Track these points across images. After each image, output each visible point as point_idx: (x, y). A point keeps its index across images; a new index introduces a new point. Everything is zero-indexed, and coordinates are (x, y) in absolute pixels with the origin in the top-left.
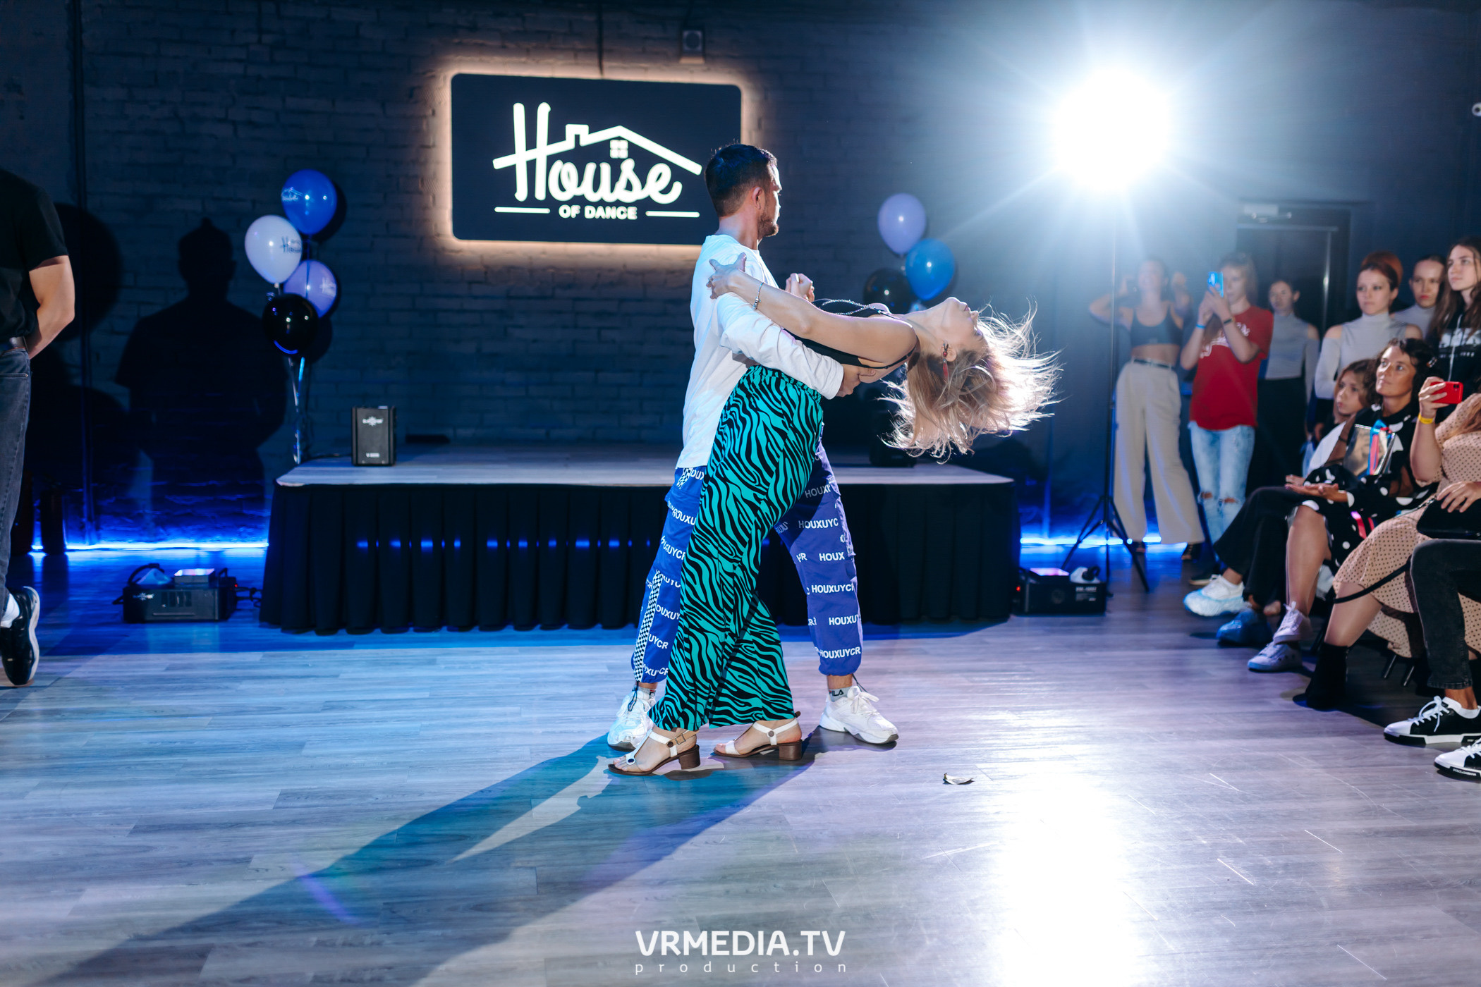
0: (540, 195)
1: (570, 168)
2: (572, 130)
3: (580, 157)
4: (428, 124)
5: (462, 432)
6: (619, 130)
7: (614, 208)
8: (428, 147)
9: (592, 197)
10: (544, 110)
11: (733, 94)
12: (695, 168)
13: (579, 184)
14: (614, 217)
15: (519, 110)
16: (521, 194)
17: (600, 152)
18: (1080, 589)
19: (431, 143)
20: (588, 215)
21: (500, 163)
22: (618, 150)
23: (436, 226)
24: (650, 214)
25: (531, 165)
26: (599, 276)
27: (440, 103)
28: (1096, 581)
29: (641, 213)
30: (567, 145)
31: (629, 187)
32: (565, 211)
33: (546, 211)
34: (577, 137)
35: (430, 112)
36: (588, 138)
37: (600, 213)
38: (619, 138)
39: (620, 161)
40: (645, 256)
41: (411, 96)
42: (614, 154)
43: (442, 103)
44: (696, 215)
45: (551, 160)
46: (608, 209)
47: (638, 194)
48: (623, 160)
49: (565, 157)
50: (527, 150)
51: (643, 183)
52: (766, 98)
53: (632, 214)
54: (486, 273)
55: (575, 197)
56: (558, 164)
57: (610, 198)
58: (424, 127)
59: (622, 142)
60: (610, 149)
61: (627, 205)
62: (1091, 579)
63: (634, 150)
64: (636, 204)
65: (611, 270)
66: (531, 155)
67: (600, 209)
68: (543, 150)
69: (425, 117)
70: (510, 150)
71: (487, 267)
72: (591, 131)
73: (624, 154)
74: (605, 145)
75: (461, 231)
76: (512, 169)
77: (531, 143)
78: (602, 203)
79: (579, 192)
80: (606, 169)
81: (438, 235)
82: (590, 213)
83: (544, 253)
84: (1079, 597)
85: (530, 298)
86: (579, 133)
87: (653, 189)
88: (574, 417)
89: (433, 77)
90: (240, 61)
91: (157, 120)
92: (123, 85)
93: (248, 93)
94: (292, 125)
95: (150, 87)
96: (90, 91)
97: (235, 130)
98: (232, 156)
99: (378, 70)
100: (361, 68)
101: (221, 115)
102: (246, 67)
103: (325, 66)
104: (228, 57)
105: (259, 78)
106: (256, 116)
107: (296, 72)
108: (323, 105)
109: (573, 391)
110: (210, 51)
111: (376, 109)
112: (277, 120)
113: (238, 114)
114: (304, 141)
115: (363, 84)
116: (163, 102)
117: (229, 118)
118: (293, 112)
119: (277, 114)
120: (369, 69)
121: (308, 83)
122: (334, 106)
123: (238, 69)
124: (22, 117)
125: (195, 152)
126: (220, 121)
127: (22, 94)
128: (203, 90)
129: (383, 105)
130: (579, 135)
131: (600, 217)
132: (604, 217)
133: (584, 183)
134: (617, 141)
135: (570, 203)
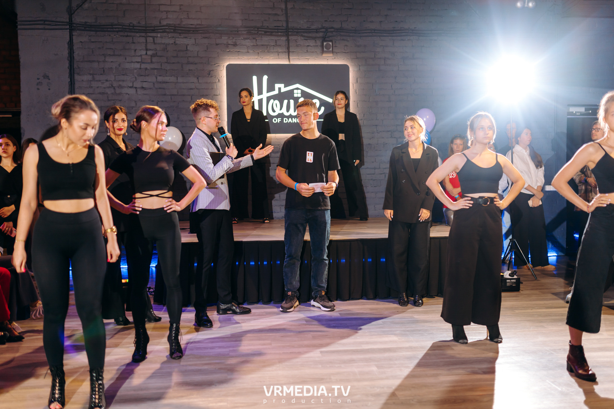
1: (277, 102)
2: (277, 86)
3: (281, 97)
4: (216, 86)
6: (297, 86)
9: (287, 114)
10: (265, 78)
11: (345, 68)
12: (330, 100)
13: (281, 109)
15: (255, 78)
17: (289, 95)
18: (509, 281)
19: (218, 94)
22: (297, 94)
25: (260, 101)
27: (222, 77)
28: (515, 277)
30: (276, 92)
32: (275, 120)
33: (267, 120)
34: (280, 89)
35: (218, 80)
36: (283, 90)
38: (297, 89)
39: (299, 98)
41: (209, 74)
42: (295, 95)
43: (223, 77)
45: (269, 99)
46: (293, 119)
49: (274, 97)
50: (258, 95)
52: (360, 70)
55: (279, 113)
56: (272, 101)
57: (294, 114)
60: (294, 93)
62: (513, 276)
63: (304, 93)
66: (260, 97)
67: (290, 119)
68: (265, 95)
69: (215, 83)
72: (285, 87)
73: (300, 95)
74: (292, 91)
77: (260, 92)
78: (291, 116)
79: (281, 112)
80: (292, 102)
82: (285, 121)
84: (508, 284)
88: (280, 208)
89: (218, 66)
90: (138, 62)
91: (104, 88)
92: (90, 74)
93: (142, 76)
94: (160, 88)
95: (101, 74)
96: (77, 77)
97: (136, 91)
98: (135, 102)
99: (196, 64)
100: (189, 63)
101: (131, 85)
102: (141, 65)
103: (173, 63)
104: (133, 61)
105: (146, 69)
106: (145, 85)
107: (161, 66)
108: (173, 79)
109: (280, 197)
110: (126, 59)
111: (195, 80)
112: (154, 86)
113: (138, 84)
114: (165, 95)
115: (189, 70)
116: (107, 81)
117: (134, 86)
118: (160, 82)
119: (154, 84)
120: (192, 63)
121: (167, 70)
122: (177, 79)
123: (138, 66)
124: (49, 89)
125: (120, 101)
126: (130, 87)
127: (49, 79)
128: (123, 75)
129: (198, 78)
130: (281, 88)
131: (290, 122)
132: (291, 122)
133: (283, 108)
134: (297, 90)
135: (277, 117)
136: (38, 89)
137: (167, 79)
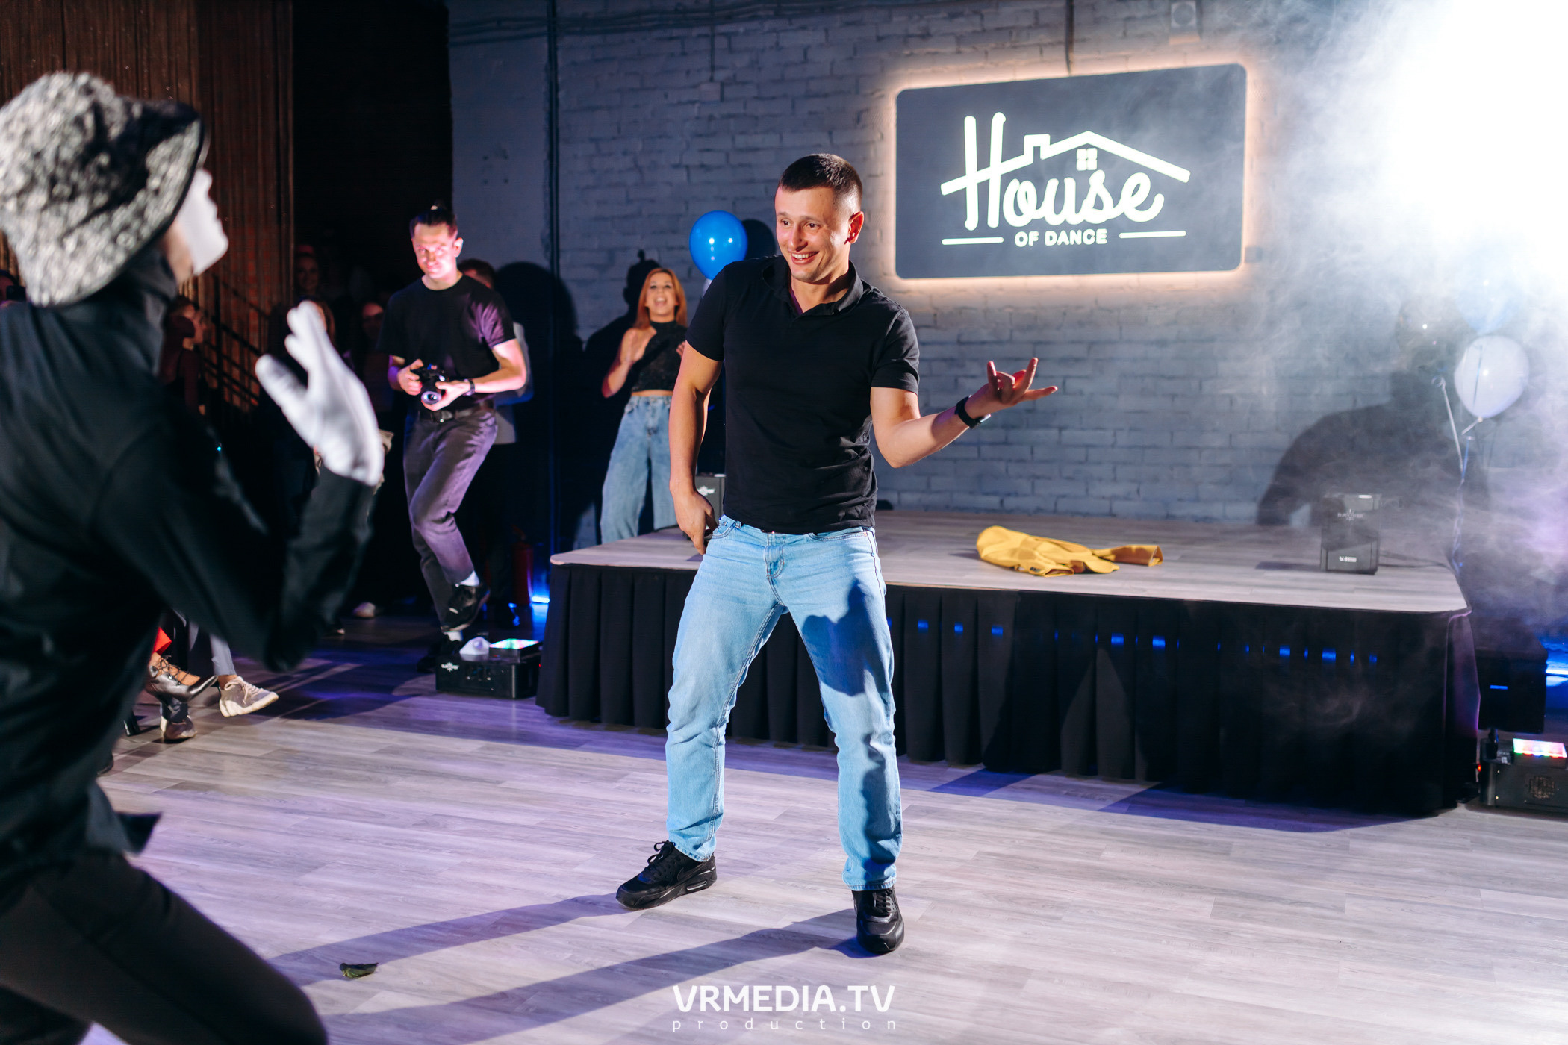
0: (993, 222)
1: (1028, 187)
2: (1030, 141)
3: (1037, 174)
4: (876, 151)
5: (909, 498)
6: (1088, 137)
7: (1079, 232)
8: (876, 176)
9: (1054, 220)
10: (999, 120)
11: (1233, 76)
12: (1182, 175)
13: (1038, 206)
14: (1079, 242)
15: (970, 123)
16: (971, 223)
17: (1064, 165)
19: (879, 172)
20: (1048, 243)
21: (948, 188)
22: (1086, 161)
23: (883, 264)
24: (1123, 236)
25: (983, 188)
26: (1065, 314)
27: (886, 126)
29: (1112, 236)
30: (1026, 160)
31: (1099, 204)
32: (1021, 239)
33: (1000, 240)
34: (1037, 150)
35: (879, 136)
36: (1049, 150)
37: (1063, 238)
38: (1087, 146)
39: (1089, 173)
40: (1122, 288)
41: (858, 120)
42: (1081, 166)
43: (888, 124)
44: (1182, 233)
45: (1006, 179)
46: (1072, 233)
47: (1109, 212)
48: (1092, 172)
49: (1020, 174)
50: (979, 169)
51: (1116, 198)
53: (1101, 236)
54: (935, 315)
55: (1033, 220)
56: (1015, 183)
57: (1075, 219)
58: (872, 153)
59: (1089, 149)
60: (1075, 160)
61: (1095, 227)
63: (1104, 158)
64: (1108, 225)
65: (1078, 307)
66: (983, 175)
67: (1063, 233)
68: (998, 167)
69: (873, 142)
70: (961, 172)
71: (936, 308)
72: (1052, 143)
73: (1092, 164)
74: (1071, 156)
75: (906, 268)
76: (962, 194)
77: (983, 162)
78: (1066, 227)
79: (1038, 215)
80: (1070, 184)
81: (885, 274)
82: (1051, 239)
83: (1001, 289)
85: (983, 343)
86: (1040, 144)
87: (1128, 206)
88: (1033, 484)
89: (882, 96)
90: (693, 102)
91: (620, 172)
92: (592, 140)
93: (700, 136)
94: (741, 165)
95: (614, 138)
96: (564, 150)
97: (688, 175)
98: (687, 202)
99: (826, 95)
100: (809, 96)
101: (677, 161)
102: (699, 108)
103: (773, 98)
104: (685, 99)
105: (711, 118)
106: (708, 159)
107: (745, 107)
108: (771, 140)
109: (1032, 452)
110: (666, 96)
111: (824, 139)
112: (727, 161)
113: (693, 159)
114: (752, 181)
115: (810, 113)
116: (625, 153)
117: (685, 162)
118: (741, 150)
119: (727, 155)
120: (817, 96)
121: (756, 118)
122: (781, 139)
123: (695, 110)
124: (506, 181)
125: (652, 201)
126: (676, 166)
127: (506, 157)
128: (660, 137)
129: (830, 133)
130: (1039, 147)
131: (1063, 243)
132: (1067, 243)
133: (1044, 204)
134: (1084, 150)
135: (1027, 229)
136: (486, 182)
137: (756, 140)
